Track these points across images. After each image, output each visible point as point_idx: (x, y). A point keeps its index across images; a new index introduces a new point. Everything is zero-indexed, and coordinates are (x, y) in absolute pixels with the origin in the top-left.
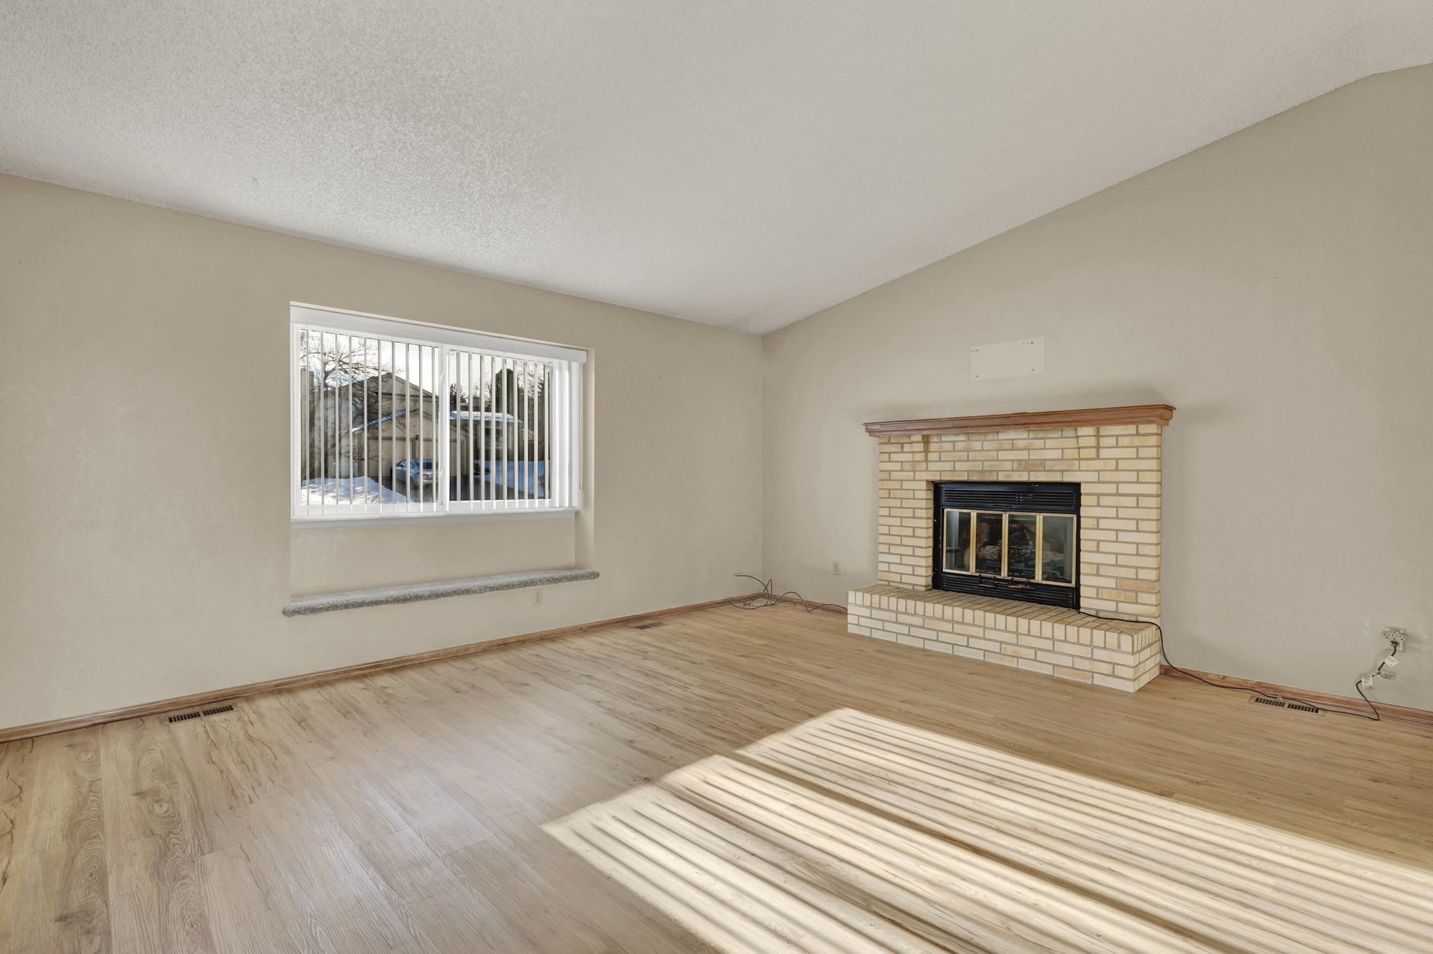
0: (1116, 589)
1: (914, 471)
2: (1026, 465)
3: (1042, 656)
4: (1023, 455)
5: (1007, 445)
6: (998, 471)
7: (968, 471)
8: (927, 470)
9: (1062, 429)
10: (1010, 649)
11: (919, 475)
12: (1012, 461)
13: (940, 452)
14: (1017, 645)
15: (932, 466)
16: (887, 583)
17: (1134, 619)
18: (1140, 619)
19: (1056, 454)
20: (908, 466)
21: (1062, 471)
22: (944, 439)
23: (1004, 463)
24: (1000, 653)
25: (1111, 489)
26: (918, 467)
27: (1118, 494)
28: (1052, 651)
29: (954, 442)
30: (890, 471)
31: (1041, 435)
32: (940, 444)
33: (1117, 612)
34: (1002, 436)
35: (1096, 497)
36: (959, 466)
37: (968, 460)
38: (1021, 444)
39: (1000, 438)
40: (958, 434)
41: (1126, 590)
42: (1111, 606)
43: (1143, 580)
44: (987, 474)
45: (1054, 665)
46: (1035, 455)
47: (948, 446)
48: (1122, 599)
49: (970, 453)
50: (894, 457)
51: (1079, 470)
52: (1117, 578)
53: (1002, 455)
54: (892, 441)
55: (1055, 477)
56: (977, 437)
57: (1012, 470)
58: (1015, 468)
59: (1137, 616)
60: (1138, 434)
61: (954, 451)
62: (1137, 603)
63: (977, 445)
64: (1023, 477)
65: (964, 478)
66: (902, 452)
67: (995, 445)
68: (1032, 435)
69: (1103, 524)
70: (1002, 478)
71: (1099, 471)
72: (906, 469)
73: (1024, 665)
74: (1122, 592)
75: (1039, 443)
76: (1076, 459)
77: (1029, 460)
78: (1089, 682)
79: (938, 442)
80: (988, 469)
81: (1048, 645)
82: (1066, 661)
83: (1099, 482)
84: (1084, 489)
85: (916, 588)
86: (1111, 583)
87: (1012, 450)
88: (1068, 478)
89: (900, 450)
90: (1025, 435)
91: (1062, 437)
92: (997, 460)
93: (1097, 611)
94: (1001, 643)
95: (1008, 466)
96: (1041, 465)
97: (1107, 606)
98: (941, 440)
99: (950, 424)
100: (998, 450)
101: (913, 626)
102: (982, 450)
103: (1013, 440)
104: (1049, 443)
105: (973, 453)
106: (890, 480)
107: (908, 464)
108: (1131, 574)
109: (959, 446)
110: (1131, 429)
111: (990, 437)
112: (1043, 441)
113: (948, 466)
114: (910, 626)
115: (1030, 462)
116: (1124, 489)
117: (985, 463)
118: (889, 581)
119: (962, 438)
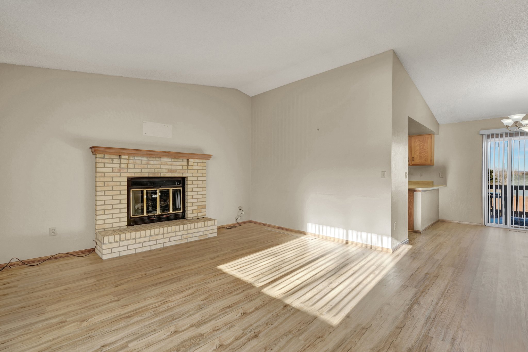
0: (197, 209)
1: (120, 173)
2: (171, 171)
3: (195, 235)
4: (170, 167)
5: (164, 163)
6: (160, 173)
7: (148, 173)
8: (128, 172)
9: (182, 159)
10: (185, 236)
11: (122, 175)
12: (166, 169)
13: (134, 164)
14: (187, 234)
15: (130, 170)
16: (103, 230)
17: (201, 217)
18: (203, 217)
19: (181, 167)
20: (116, 170)
21: (182, 173)
22: (136, 158)
23: (163, 170)
24: (182, 239)
25: (196, 179)
26: (122, 170)
27: (198, 180)
28: (198, 232)
29: (141, 160)
30: (104, 173)
31: (176, 160)
32: (134, 161)
33: (197, 216)
34: (162, 159)
35: (192, 182)
36: (143, 170)
37: (148, 168)
38: (169, 163)
39: (161, 160)
40: (143, 157)
41: (200, 209)
42: (196, 215)
43: (203, 205)
44: (156, 174)
45: (198, 236)
46: (174, 167)
47: (138, 162)
48: (199, 212)
49: (149, 165)
50: (107, 165)
51: (187, 173)
52: (197, 206)
53: (162, 167)
54: (105, 157)
55: (180, 175)
56: (151, 159)
57: (166, 173)
58: (167, 172)
59: (202, 216)
60: (202, 162)
61: (141, 164)
62: (202, 212)
63: (152, 162)
64: (170, 175)
65: (146, 175)
66: (113, 163)
67: (159, 163)
68: (173, 160)
69: (194, 190)
70: (162, 175)
71: (193, 173)
72: (115, 172)
73: (189, 240)
74: (199, 210)
75: (175, 163)
76: (186, 169)
77: (172, 169)
78: (207, 237)
79: (133, 160)
80: (156, 172)
81: (196, 230)
82: (201, 234)
83: (193, 177)
84: (189, 179)
85: (121, 228)
86: (196, 208)
87: (166, 165)
88: (184, 175)
89: (111, 162)
90: (170, 160)
91: (182, 162)
92: (160, 169)
93: (192, 217)
94: (182, 235)
95: (164, 171)
96: (176, 171)
97: (195, 215)
98: (134, 159)
99: (145, 153)
100: (160, 165)
101: (144, 242)
102: (154, 164)
103: (166, 161)
104: (179, 163)
105: (150, 165)
106: (104, 177)
107: (116, 169)
108: (200, 204)
109: (144, 162)
110: (200, 161)
111: (157, 159)
112: (176, 162)
113: (139, 170)
114: (143, 243)
115: (172, 170)
116: (199, 179)
117: (155, 170)
118: (104, 229)
119: (145, 159)
